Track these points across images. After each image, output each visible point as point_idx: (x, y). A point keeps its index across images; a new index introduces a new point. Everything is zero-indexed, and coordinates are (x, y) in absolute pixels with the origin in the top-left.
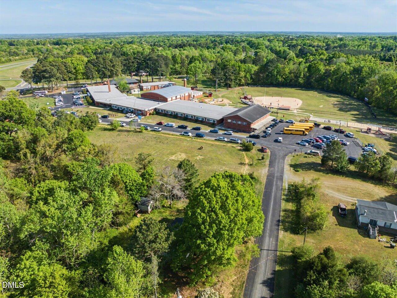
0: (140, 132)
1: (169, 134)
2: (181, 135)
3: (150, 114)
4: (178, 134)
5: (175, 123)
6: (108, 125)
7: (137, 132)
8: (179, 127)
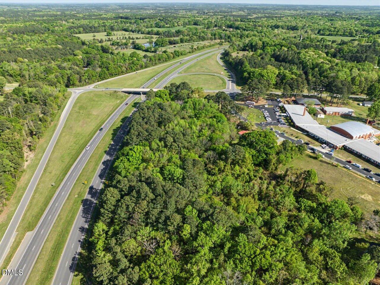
0: (336, 166)
1: (357, 174)
2: (367, 177)
3: (339, 149)
4: (364, 176)
5: (361, 165)
6: (311, 152)
7: (333, 165)
8: (365, 169)
